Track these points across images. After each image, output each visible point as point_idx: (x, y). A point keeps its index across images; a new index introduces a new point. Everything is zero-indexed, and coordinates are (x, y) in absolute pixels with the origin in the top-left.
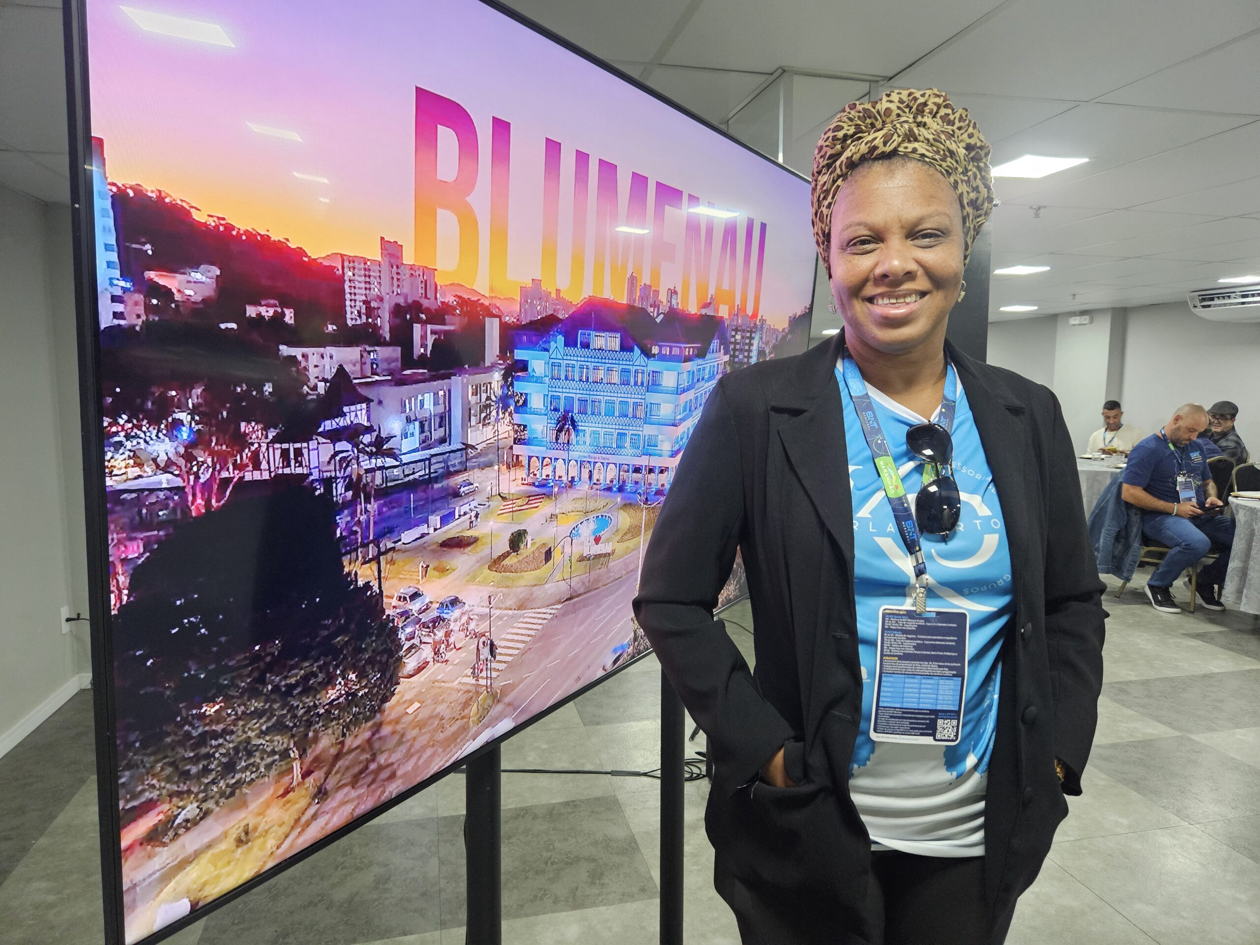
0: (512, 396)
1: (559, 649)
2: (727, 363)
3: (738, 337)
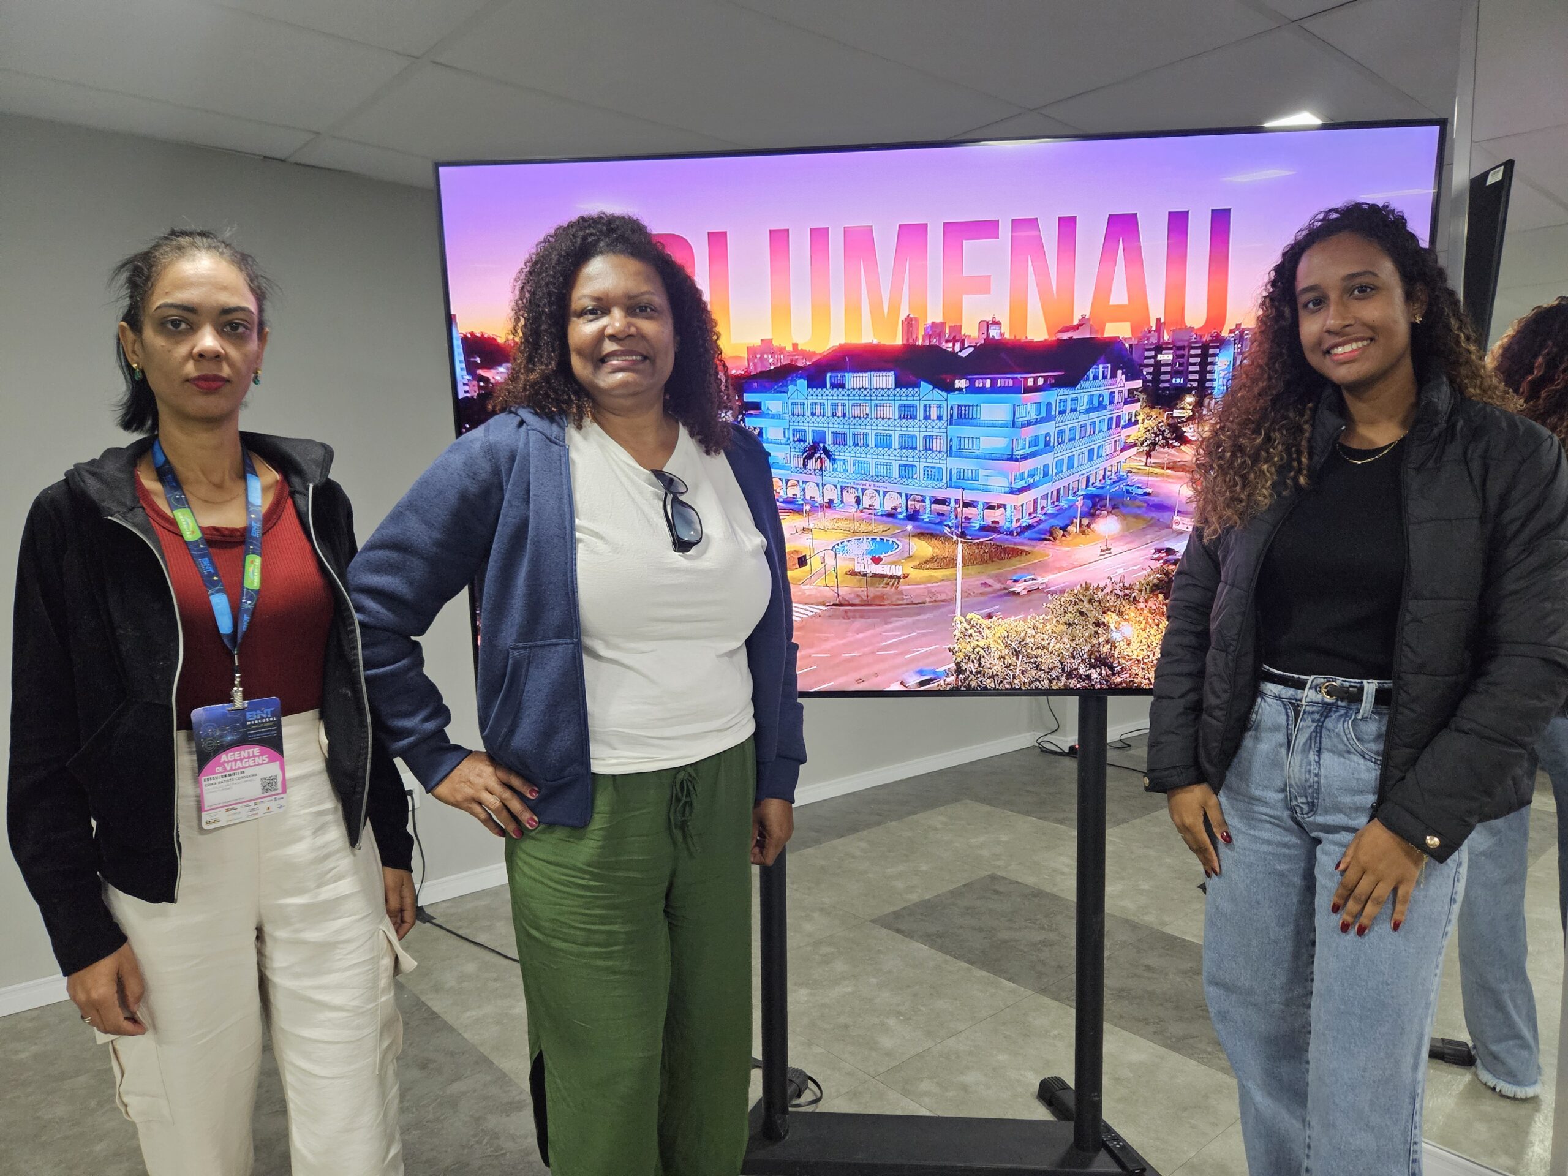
1: (828, 645)
2: (1136, 389)
3: (1166, 357)
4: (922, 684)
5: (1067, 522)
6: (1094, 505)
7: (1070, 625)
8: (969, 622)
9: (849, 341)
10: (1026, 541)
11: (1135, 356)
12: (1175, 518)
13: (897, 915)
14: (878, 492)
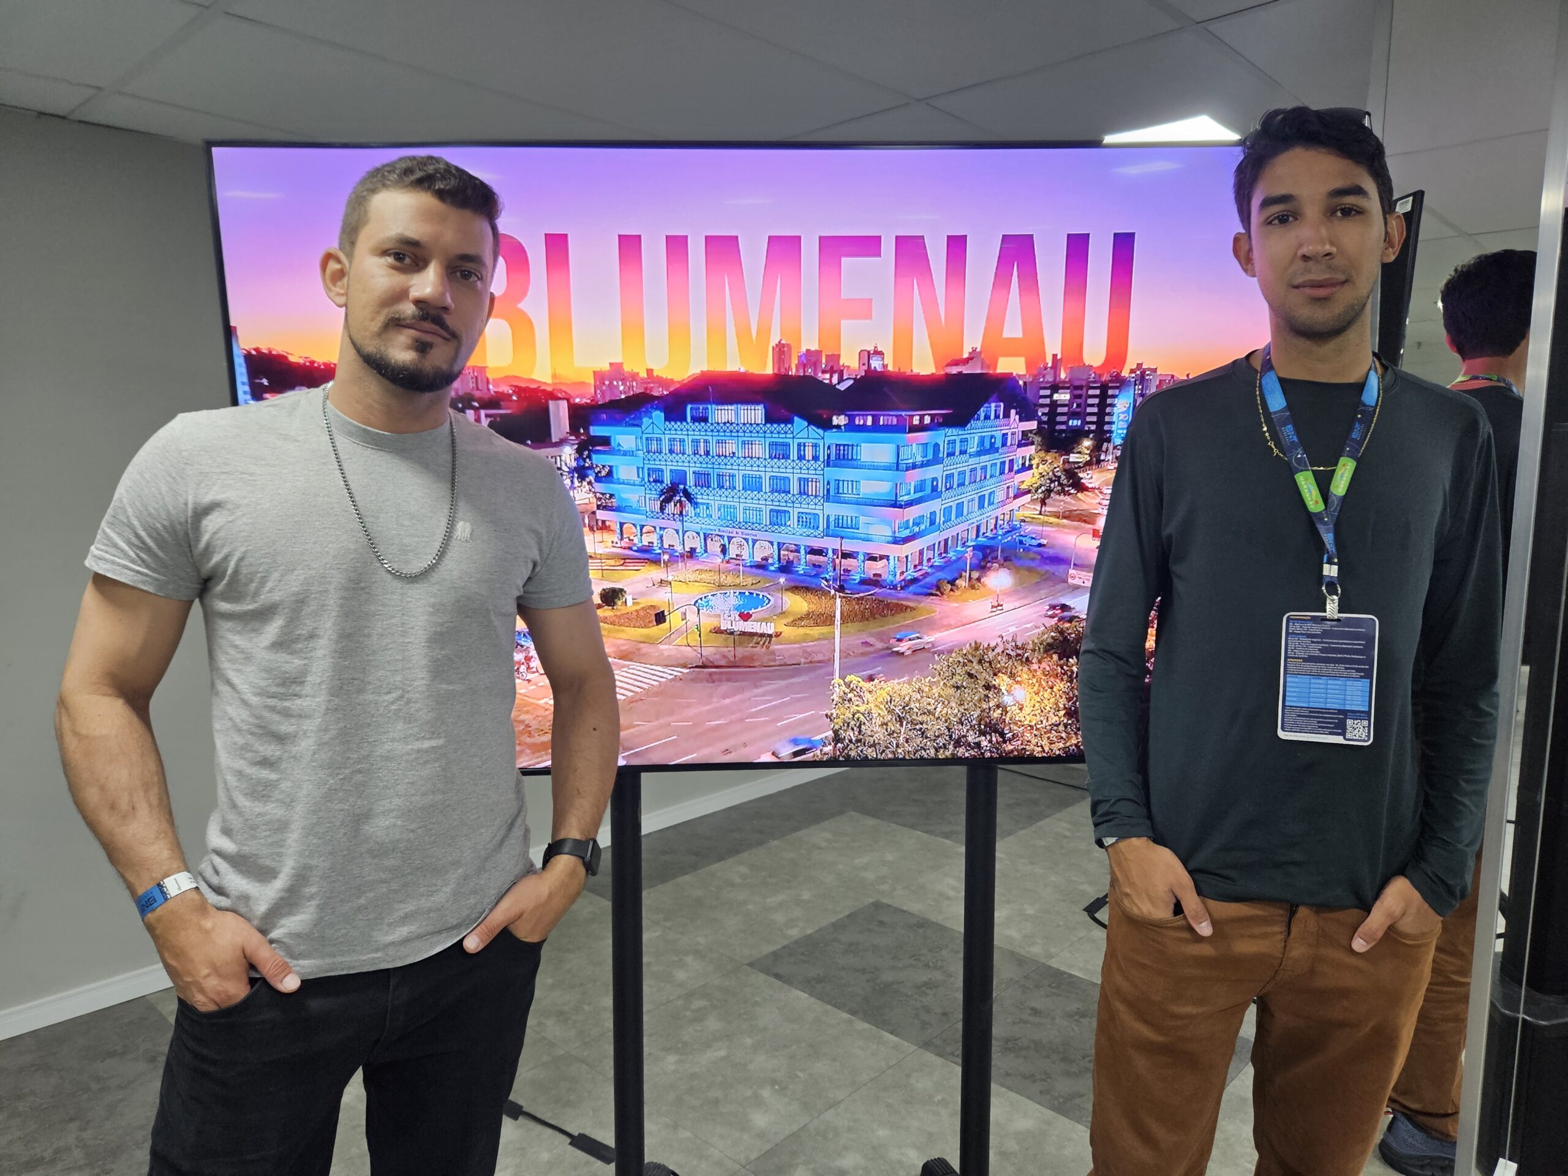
0: (591, 468)
1: (691, 712)
2: (1031, 431)
3: (1063, 396)
4: (796, 754)
5: (956, 575)
6: (985, 557)
7: (958, 688)
8: (848, 685)
9: (712, 369)
10: (910, 596)
11: (1029, 395)
12: (1071, 571)
13: (776, 956)
14: (746, 540)
